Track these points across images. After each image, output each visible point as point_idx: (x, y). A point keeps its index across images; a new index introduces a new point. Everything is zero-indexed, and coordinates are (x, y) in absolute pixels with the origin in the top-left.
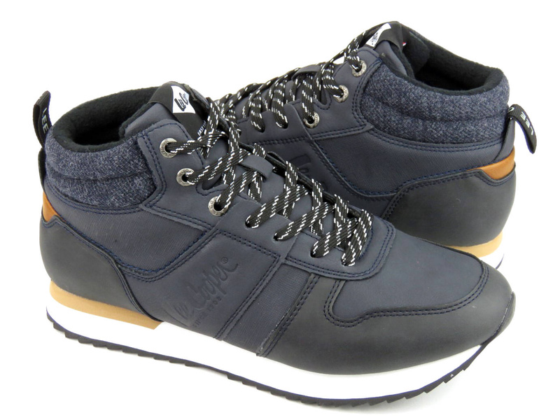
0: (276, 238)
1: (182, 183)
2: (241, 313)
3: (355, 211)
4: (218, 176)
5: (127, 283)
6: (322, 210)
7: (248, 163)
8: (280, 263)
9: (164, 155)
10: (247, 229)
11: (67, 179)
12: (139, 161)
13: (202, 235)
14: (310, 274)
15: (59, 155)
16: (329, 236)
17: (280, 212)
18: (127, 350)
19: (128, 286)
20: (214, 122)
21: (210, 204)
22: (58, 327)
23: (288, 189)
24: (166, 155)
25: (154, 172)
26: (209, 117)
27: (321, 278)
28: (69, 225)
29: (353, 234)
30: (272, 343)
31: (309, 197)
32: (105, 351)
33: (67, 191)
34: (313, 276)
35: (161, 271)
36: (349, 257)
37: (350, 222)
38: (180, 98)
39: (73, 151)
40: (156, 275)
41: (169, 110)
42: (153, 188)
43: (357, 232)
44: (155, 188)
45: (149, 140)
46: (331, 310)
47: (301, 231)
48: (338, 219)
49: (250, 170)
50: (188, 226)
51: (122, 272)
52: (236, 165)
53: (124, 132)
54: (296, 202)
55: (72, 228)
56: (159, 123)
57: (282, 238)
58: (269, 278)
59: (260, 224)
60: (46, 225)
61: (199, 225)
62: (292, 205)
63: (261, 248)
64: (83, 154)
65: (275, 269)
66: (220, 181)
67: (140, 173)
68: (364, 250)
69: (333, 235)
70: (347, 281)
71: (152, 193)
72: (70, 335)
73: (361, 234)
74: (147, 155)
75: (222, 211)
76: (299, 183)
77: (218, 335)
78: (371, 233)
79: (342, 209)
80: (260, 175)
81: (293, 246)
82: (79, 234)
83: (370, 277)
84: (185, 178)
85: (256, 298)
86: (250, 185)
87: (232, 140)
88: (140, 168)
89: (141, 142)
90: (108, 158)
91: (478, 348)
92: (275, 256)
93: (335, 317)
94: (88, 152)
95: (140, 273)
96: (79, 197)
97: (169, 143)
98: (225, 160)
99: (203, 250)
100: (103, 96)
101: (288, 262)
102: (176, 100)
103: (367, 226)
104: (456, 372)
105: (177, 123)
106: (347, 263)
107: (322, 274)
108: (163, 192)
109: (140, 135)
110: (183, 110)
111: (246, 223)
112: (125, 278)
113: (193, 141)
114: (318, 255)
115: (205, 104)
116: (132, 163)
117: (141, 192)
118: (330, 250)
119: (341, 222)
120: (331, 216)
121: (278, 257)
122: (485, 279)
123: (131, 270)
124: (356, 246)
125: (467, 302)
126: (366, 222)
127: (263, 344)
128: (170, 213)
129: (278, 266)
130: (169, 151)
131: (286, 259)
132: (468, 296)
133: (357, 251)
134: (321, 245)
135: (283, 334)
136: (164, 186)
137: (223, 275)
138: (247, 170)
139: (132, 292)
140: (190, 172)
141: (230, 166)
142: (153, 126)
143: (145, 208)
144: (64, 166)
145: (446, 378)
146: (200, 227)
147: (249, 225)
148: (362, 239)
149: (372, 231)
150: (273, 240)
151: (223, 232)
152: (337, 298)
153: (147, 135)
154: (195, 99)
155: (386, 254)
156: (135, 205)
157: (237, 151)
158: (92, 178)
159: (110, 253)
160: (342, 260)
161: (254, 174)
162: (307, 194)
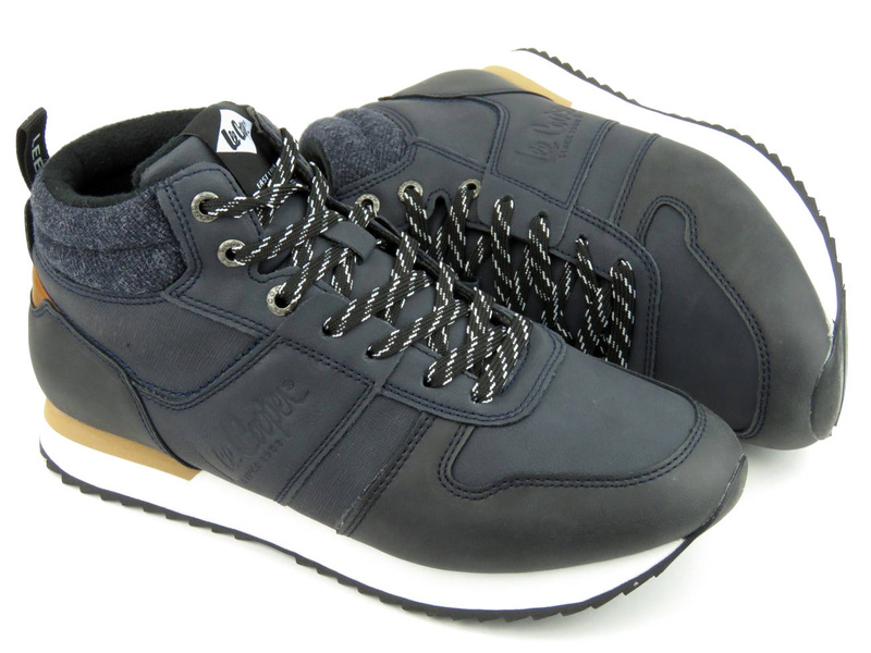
0: (370, 354)
1: (226, 262)
2: (311, 468)
3: (503, 315)
4: (285, 254)
5: (145, 409)
6: (448, 312)
7: (335, 235)
9: (198, 218)
10: (325, 338)
11: (57, 246)
12: (159, 226)
13: (256, 344)
15: (46, 208)
16: (456, 354)
17: (379, 313)
18: (150, 508)
19: (148, 415)
20: (287, 168)
21: (271, 297)
22: (52, 466)
23: (396, 277)
24: (199, 218)
25: (182, 243)
26: (279, 160)
27: (437, 420)
28: (65, 316)
29: (495, 352)
30: (357, 517)
31: (431, 290)
32: (116, 507)
33: (58, 263)
34: (424, 416)
35: (195, 395)
36: (484, 389)
37: (493, 333)
38: (232, 129)
39: (66, 204)
40: (187, 401)
41: (210, 146)
42: (181, 268)
43: (502, 350)
44: (186, 268)
45: (175, 193)
46: (449, 472)
47: (411, 345)
48: (474, 328)
49: (337, 246)
50: (233, 329)
51: (137, 392)
52: (315, 236)
53: (139, 179)
54: (407, 298)
55: (68, 321)
56: (194, 167)
58: (356, 415)
59: (345, 332)
60: (36, 312)
61: (251, 328)
62: (400, 302)
63: (345, 368)
64: (79, 210)
65: (366, 402)
66: (288, 260)
67: (162, 244)
68: (511, 378)
69: (462, 353)
70: (476, 427)
72: (68, 480)
73: (509, 354)
74: (172, 218)
75: (287, 308)
76: (417, 267)
77: (280, 496)
78: (525, 352)
79: (482, 312)
80: (352, 253)
81: (397, 367)
82: (77, 330)
83: (515, 423)
84: (230, 254)
85: (335, 445)
86: (335, 269)
87: (315, 197)
89: (161, 196)
90: (114, 219)
91: (680, 542)
92: (368, 383)
93: (455, 482)
94: (86, 206)
95: (163, 396)
96: (74, 275)
97: (206, 200)
98: (297, 229)
99: (257, 368)
100: (130, 118)
101: (386, 393)
102: (224, 132)
103: (521, 341)
104: (643, 578)
105: (221, 168)
106: (480, 398)
107: (439, 413)
109: (161, 185)
110: (235, 148)
111: (324, 329)
113: (244, 198)
114: (435, 383)
115: (274, 139)
116: (148, 227)
117: (163, 272)
118: (454, 376)
119: (478, 333)
120: (463, 322)
122: (699, 433)
123: (151, 391)
124: (498, 372)
125: (665, 470)
126: (519, 334)
127: (343, 516)
128: (206, 307)
129: (370, 398)
130: (205, 212)
131: (384, 387)
132: (667, 461)
133: (499, 380)
134: (441, 368)
135: (374, 503)
136: (199, 266)
137: (285, 407)
138: (333, 246)
139: (152, 424)
140: (239, 246)
141: (305, 239)
142: (182, 172)
143: (168, 298)
144: (52, 226)
145: (627, 588)
146: (252, 332)
147: (328, 333)
148: (510, 361)
149: (527, 348)
150: (364, 357)
151: (288, 341)
152: (459, 453)
153: (172, 187)
154: (260, 131)
155: (545, 387)
156: (154, 292)
157: (319, 214)
158: (91, 247)
159: (120, 363)
160: (472, 393)
161: (343, 251)
162: (428, 285)
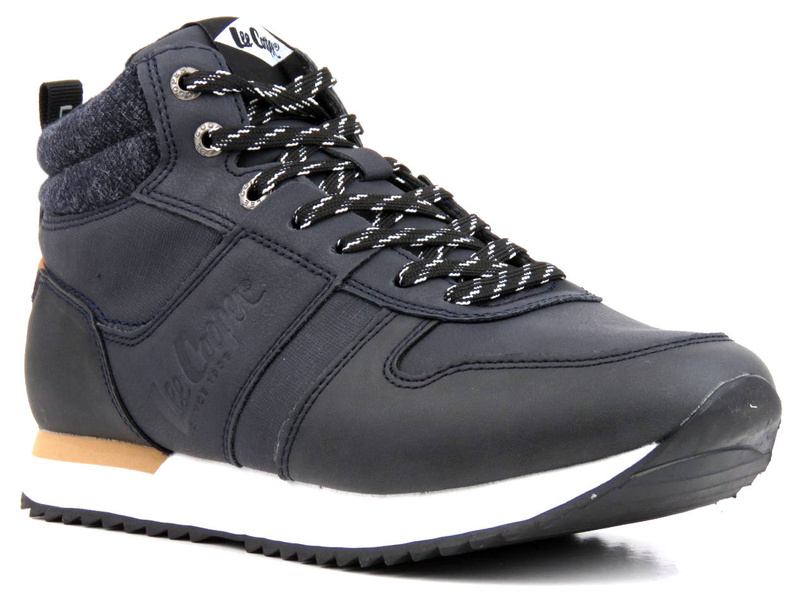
8: (332, 288)
14: (381, 308)
57: (347, 247)
71: (153, 169)
88: (136, 117)
108: (170, 165)
112: (105, 348)
121: (332, 278)
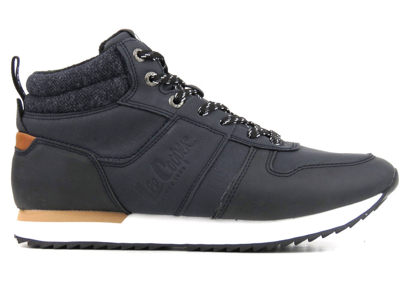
0: (221, 123)
1: (149, 83)
2: (202, 177)
5: (105, 173)
8: (227, 139)
10: (200, 116)
13: (167, 122)
14: (250, 147)
21: (171, 100)
27: (259, 150)
34: (252, 148)
35: (134, 156)
40: (130, 160)
44: (130, 86)
45: (126, 47)
46: (271, 168)
50: (156, 114)
51: (100, 164)
57: (226, 123)
58: (221, 149)
59: (209, 113)
61: (165, 113)
65: (224, 144)
71: (127, 91)
81: (234, 129)
84: (151, 79)
85: (213, 164)
89: (119, 48)
92: (223, 134)
93: (276, 171)
97: (139, 52)
99: (169, 133)
101: (233, 139)
108: (135, 90)
109: (118, 44)
111: (198, 112)
114: (253, 136)
116: (114, 64)
117: (119, 89)
121: (225, 135)
128: (142, 105)
130: (140, 57)
131: (231, 137)
134: (254, 131)
136: (136, 85)
137: (186, 150)
142: (127, 39)
145: (363, 216)
147: (201, 114)
150: (219, 125)
151: (182, 118)
153: (123, 45)
156: (113, 102)
